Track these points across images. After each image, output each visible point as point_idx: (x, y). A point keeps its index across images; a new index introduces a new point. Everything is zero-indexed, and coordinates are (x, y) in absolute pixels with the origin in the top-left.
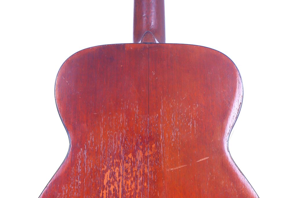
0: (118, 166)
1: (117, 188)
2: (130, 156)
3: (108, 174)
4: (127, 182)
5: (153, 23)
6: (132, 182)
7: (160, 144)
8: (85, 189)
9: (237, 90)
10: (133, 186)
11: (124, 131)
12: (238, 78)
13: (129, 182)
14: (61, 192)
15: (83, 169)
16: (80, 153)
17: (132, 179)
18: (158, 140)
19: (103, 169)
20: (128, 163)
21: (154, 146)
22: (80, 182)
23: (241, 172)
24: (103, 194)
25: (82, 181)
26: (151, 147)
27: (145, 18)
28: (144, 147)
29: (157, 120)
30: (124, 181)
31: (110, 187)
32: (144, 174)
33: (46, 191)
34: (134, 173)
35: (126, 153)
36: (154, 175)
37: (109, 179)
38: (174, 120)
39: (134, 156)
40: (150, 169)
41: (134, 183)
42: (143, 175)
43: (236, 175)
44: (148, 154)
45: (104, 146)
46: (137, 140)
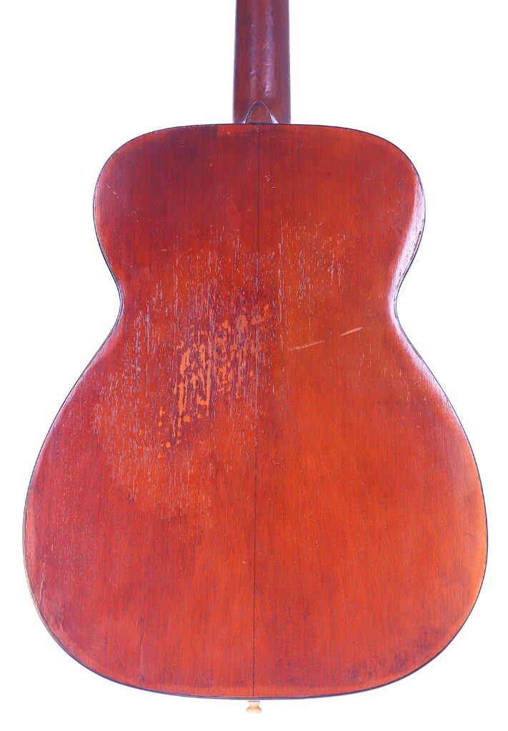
0: (206, 343)
1: (203, 380)
2: (225, 324)
3: (186, 356)
4: (220, 370)
5: (268, 88)
6: (228, 370)
7: (278, 305)
8: (148, 380)
9: (415, 209)
10: (230, 376)
11: (215, 281)
12: (418, 187)
13: (223, 370)
14: (108, 386)
15: (144, 346)
16: (138, 319)
17: (229, 364)
18: (274, 297)
19: (178, 347)
20: (221, 336)
21: (266, 307)
22: (139, 369)
23: (417, 353)
24: (178, 389)
25: (143, 367)
26: (262, 309)
27: (254, 78)
28: (249, 309)
29: (272, 262)
30: (215, 368)
31: (190, 377)
32: (250, 357)
33: (82, 384)
34: (232, 355)
35: (219, 320)
36: (267, 358)
37: (188, 364)
38: (302, 262)
39: (232, 325)
40: (260, 348)
41: (232, 371)
42: (247, 357)
43: (409, 357)
44: (256, 322)
45: (179, 306)
46: (238, 298)
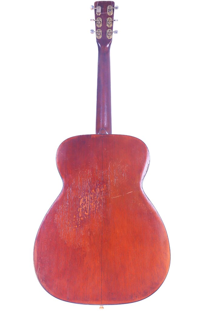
0: (87, 196)
1: (86, 207)
2: (93, 191)
3: (82, 200)
4: (92, 204)
5: (105, 124)
6: (94, 204)
7: (108, 185)
8: (71, 207)
9: (147, 158)
10: (95, 206)
11: (90, 178)
12: (148, 152)
13: (93, 204)
14: (59, 208)
15: (69, 197)
16: (68, 189)
17: (94, 202)
18: (107, 183)
19: (79, 197)
20: (92, 194)
21: (105, 186)
22: (68, 204)
23: (148, 199)
24: (79, 210)
25: (69, 203)
26: (104, 186)
27: (102, 122)
28: (100, 186)
29: (106, 173)
30: (90, 204)
31: (83, 206)
32: (100, 200)
33: (52, 209)
34: (95, 200)
35: (91, 190)
36: (105, 201)
37: (82, 202)
38: (115, 173)
39: (95, 191)
40: (103, 198)
41: (95, 204)
42: (99, 200)
43: (146, 200)
44: (102, 190)
45: (80, 186)
46: (97, 183)
